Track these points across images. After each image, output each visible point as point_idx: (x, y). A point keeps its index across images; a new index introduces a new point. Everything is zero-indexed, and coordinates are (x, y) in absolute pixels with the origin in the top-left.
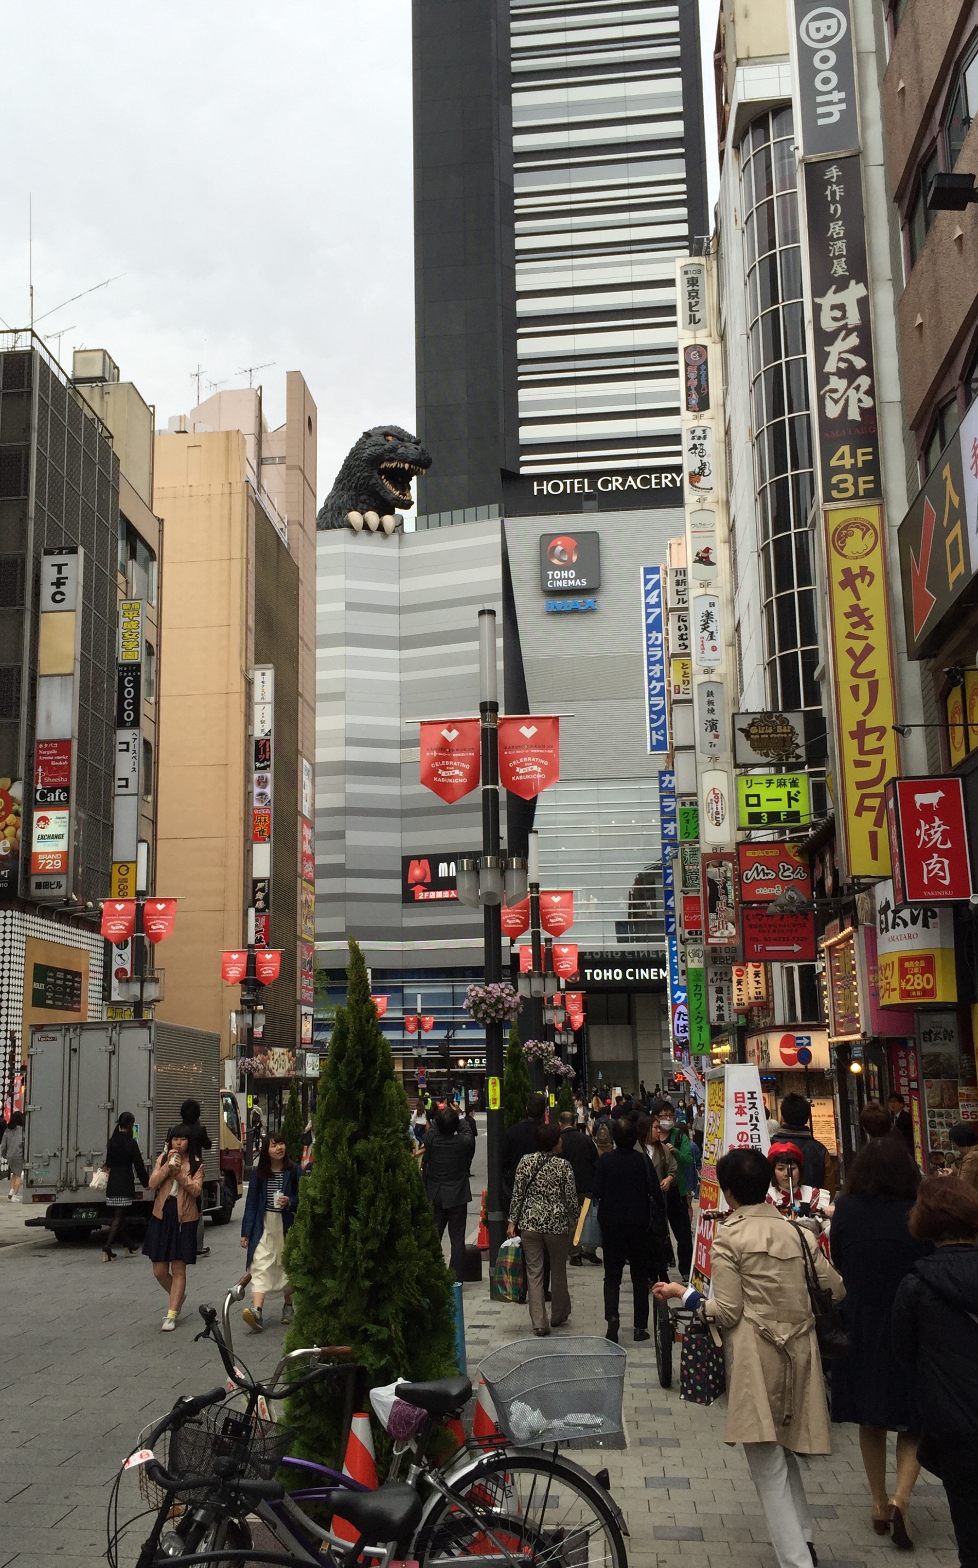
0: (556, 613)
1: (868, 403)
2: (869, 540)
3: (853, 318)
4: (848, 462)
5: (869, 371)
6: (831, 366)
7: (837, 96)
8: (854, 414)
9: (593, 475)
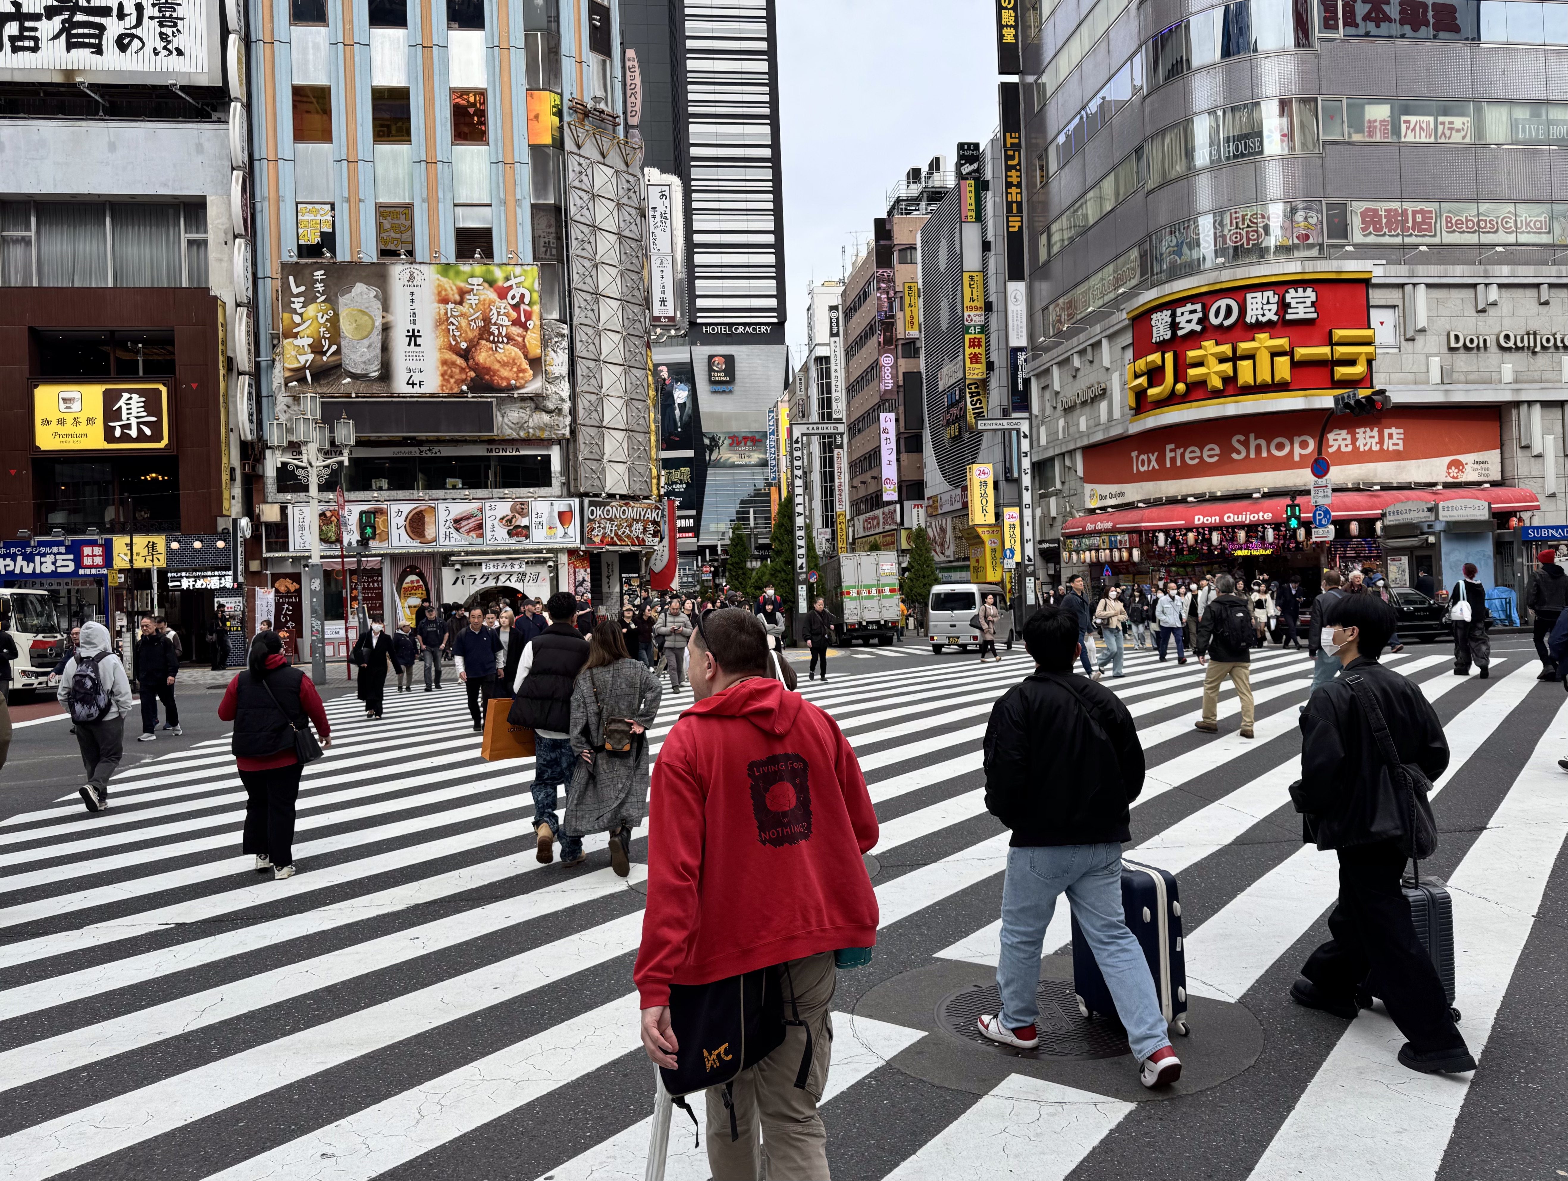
0: (715, 392)
9: (731, 325)
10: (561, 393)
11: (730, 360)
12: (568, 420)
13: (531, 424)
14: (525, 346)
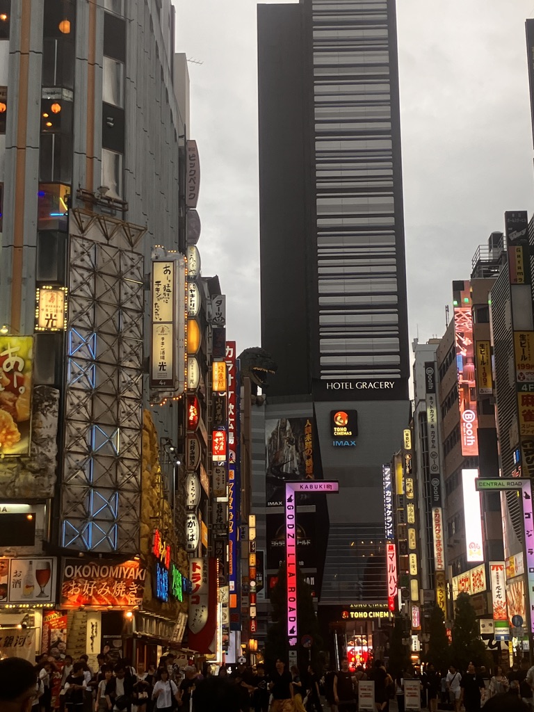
9: (354, 381)
10: (47, 454)
12: (53, 480)
13: (17, 483)
14: (15, 410)
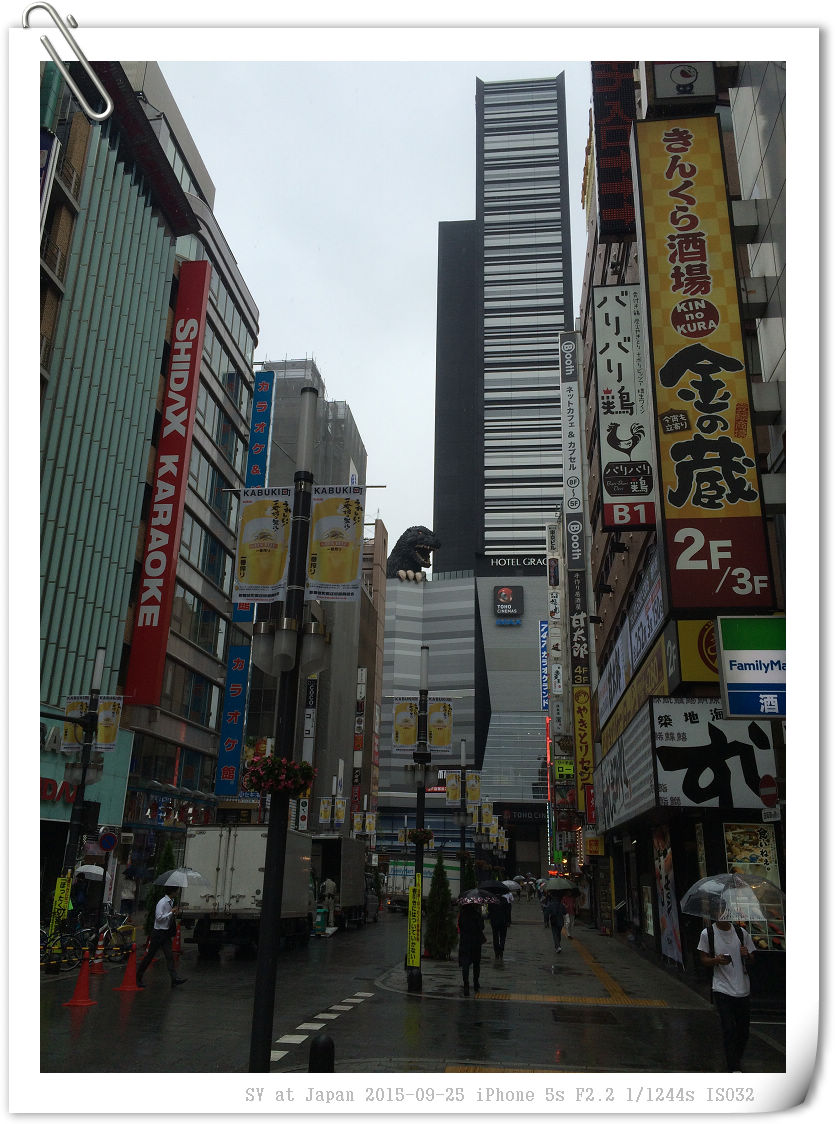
0: (501, 626)
1: (587, 653)
2: (586, 698)
3: (582, 624)
4: (580, 672)
5: (587, 642)
6: (575, 639)
7: (578, 551)
8: (582, 656)
9: (521, 557)
11: (518, 593)
